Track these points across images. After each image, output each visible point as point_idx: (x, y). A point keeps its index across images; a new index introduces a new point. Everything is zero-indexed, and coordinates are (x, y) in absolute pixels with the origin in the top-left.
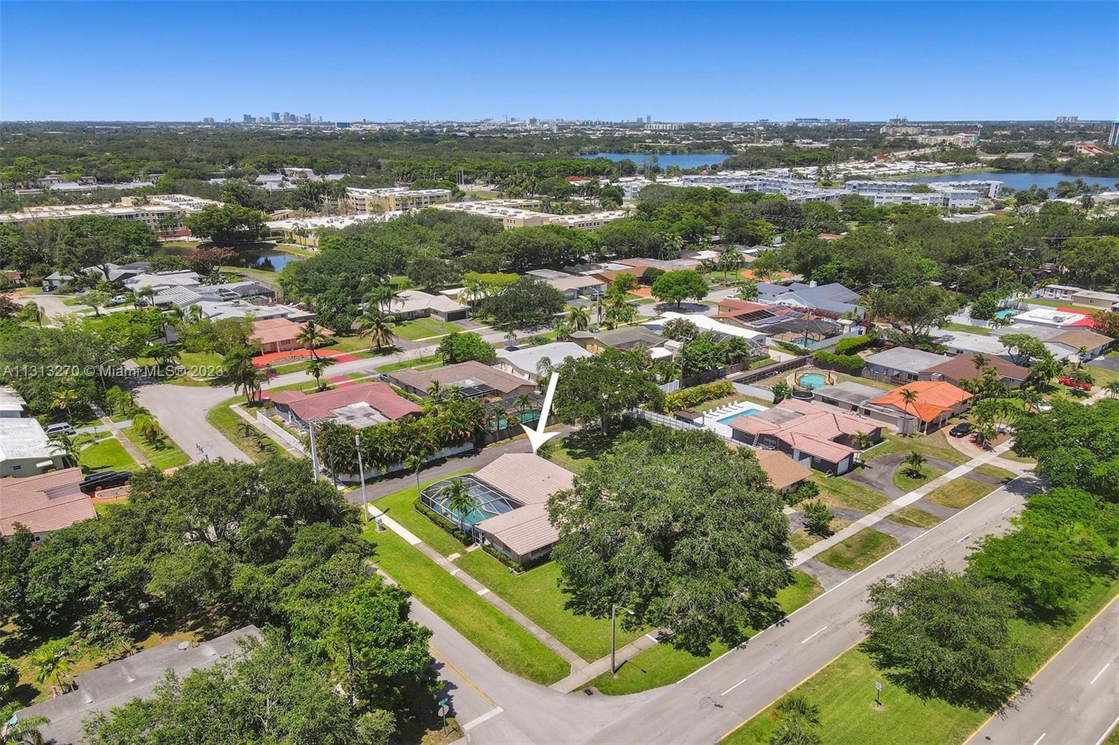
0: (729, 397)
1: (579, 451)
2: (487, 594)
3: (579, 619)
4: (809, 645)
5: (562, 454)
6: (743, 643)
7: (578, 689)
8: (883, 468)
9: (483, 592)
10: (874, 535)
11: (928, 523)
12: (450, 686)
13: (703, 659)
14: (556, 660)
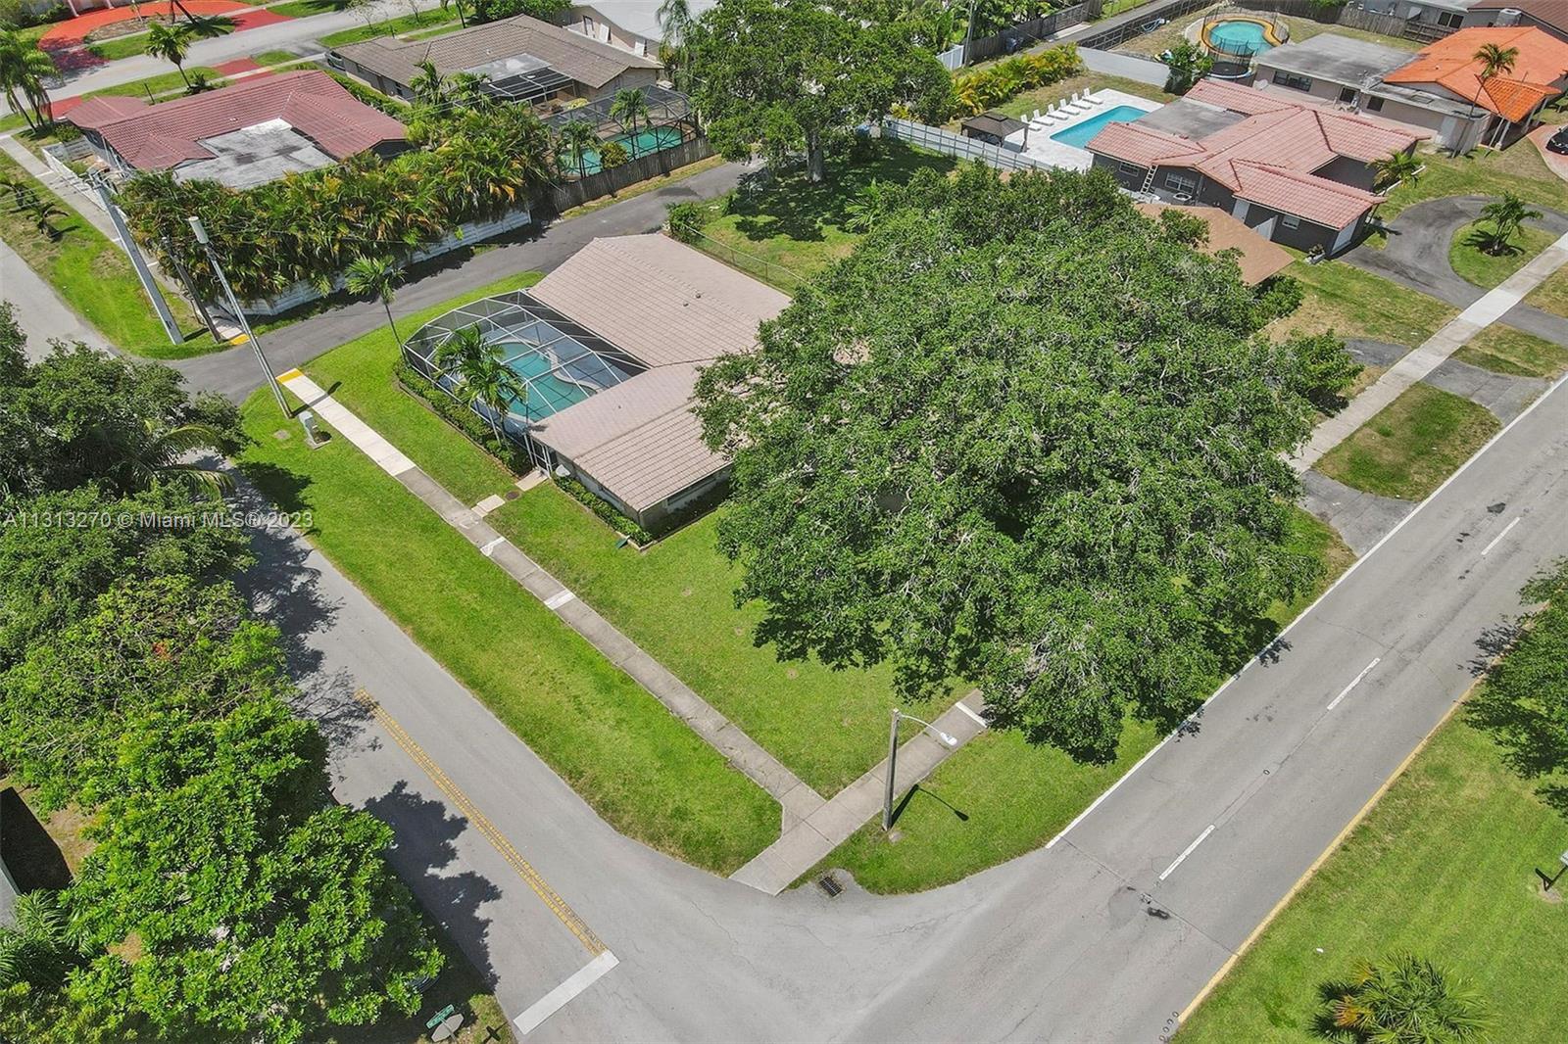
0: (1070, 82)
1: (762, 220)
2: (567, 605)
3: (793, 670)
4: (1346, 714)
5: (724, 230)
6: (1191, 717)
7: (802, 880)
8: (1424, 234)
9: (560, 599)
10: (1434, 402)
11: (1550, 365)
12: (481, 889)
13: (1101, 769)
14: (742, 792)
